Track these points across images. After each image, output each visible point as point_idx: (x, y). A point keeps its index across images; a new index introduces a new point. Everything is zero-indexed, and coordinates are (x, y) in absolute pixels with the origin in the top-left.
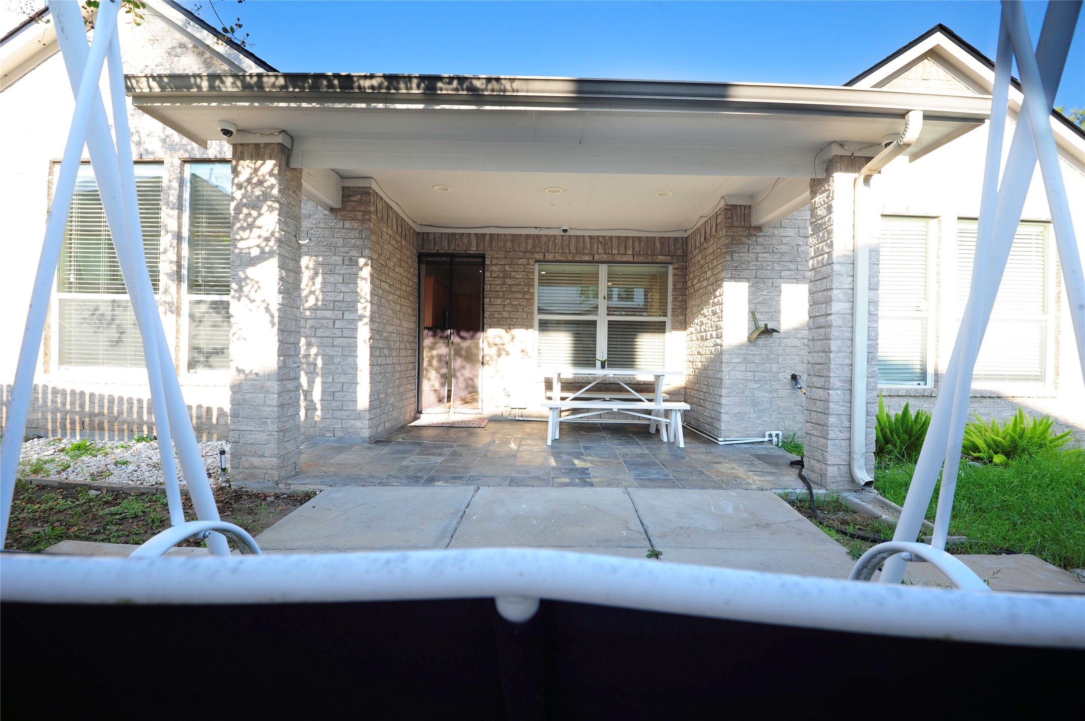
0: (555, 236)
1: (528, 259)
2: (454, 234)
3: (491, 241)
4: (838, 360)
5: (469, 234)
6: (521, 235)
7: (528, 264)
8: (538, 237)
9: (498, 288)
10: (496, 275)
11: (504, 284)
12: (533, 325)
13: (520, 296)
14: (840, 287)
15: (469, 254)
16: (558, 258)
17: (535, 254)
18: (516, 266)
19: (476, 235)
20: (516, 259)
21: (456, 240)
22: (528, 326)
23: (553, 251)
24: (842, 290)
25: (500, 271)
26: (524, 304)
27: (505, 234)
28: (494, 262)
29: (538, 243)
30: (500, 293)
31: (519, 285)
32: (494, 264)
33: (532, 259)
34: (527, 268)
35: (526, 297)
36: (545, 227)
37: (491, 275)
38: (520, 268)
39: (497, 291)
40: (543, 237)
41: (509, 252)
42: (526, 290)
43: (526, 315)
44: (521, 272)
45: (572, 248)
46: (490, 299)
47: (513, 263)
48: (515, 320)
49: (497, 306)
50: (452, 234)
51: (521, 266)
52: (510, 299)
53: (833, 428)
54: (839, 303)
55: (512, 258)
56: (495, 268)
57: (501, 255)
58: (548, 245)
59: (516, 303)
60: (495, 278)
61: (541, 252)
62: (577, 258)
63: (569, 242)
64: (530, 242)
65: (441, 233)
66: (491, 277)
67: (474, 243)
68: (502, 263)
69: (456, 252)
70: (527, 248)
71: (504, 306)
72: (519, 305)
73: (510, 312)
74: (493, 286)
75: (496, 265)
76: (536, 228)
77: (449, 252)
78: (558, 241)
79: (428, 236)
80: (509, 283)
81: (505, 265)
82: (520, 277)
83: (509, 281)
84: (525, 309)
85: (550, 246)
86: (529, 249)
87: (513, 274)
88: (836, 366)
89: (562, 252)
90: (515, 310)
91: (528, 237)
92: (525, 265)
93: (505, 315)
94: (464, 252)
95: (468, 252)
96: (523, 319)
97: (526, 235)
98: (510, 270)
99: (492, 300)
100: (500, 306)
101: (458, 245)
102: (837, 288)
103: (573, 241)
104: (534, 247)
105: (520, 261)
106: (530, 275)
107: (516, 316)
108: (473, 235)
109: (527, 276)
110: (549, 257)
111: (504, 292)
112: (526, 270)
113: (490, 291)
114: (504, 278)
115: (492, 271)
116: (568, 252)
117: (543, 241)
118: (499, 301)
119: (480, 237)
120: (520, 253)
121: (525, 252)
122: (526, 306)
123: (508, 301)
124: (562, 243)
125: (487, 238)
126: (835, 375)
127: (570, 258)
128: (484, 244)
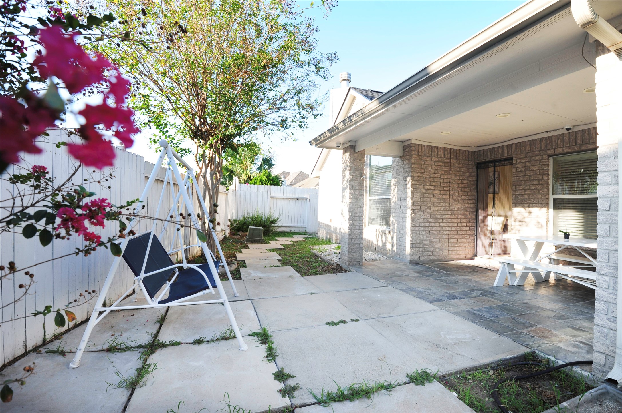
0: (563, 134)
1: (542, 156)
2: (494, 148)
3: (516, 148)
4: (604, 244)
5: (503, 146)
6: (536, 139)
7: (542, 159)
8: (550, 138)
9: (521, 179)
10: (520, 170)
11: (525, 176)
12: (548, 204)
13: (536, 182)
14: (606, 170)
15: (503, 158)
16: (566, 150)
17: (548, 151)
18: (534, 162)
19: (507, 145)
20: (533, 156)
21: (495, 151)
22: (544, 204)
23: (562, 146)
24: (609, 173)
25: (522, 167)
26: (540, 188)
27: (525, 141)
28: (519, 161)
29: (550, 142)
30: (523, 182)
31: (536, 174)
32: (519, 163)
33: (545, 155)
34: (542, 162)
35: (541, 183)
36: (554, 129)
37: (517, 170)
38: (537, 163)
39: (520, 181)
40: (553, 138)
41: (528, 153)
42: (541, 177)
43: (541, 196)
44: (537, 165)
45: (578, 141)
46: (516, 186)
47: (532, 160)
48: (533, 200)
49: (520, 191)
50: (493, 148)
51: (538, 161)
52: (529, 185)
53: (600, 314)
54: (606, 187)
55: (530, 157)
56: (519, 165)
57: (523, 156)
58: (558, 142)
59: (534, 188)
60: (519, 172)
61: (552, 149)
62: (583, 148)
63: (576, 136)
64: (543, 143)
65: (487, 149)
66: (517, 172)
67: (506, 151)
68: (524, 161)
69: (495, 159)
70: (541, 148)
71: (525, 190)
72: (536, 189)
73: (529, 194)
74: (517, 177)
75: (520, 163)
76: (547, 132)
77: (491, 159)
78: (566, 138)
79: (480, 152)
80: (529, 174)
81: (526, 162)
82: (536, 169)
83: (528, 173)
84: (540, 192)
85: (559, 143)
86: (543, 148)
87: (531, 167)
88: (602, 251)
89: (570, 146)
90: (533, 192)
91: (541, 139)
92: (540, 160)
93: (526, 196)
94: (500, 158)
95: (502, 158)
96: (539, 199)
97: (541, 138)
98: (529, 165)
99: (517, 187)
100: (522, 191)
101: (496, 154)
102: (603, 172)
103: (579, 135)
104: (546, 145)
105: (537, 158)
106: (544, 167)
107: (534, 197)
108: (505, 146)
109: (542, 167)
110: (559, 151)
111: (525, 181)
112: (541, 164)
113: (516, 181)
114: (525, 171)
115: (517, 168)
116: (574, 144)
117: (553, 140)
118: (522, 187)
119: (510, 146)
120: (537, 152)
121: (539, 151)
122: (541, 190)
123: (528, 187)
124: (569, 139)
125: (514, 146)
126: (601, 260)
127: (577, 149)
128: (512, 150)
